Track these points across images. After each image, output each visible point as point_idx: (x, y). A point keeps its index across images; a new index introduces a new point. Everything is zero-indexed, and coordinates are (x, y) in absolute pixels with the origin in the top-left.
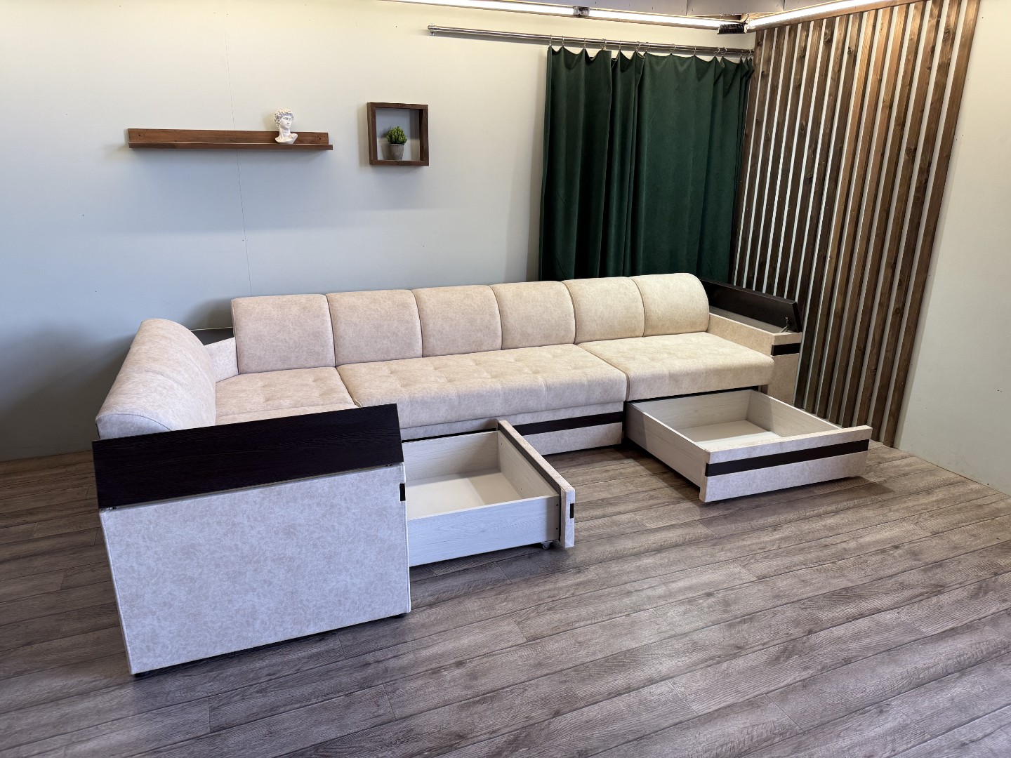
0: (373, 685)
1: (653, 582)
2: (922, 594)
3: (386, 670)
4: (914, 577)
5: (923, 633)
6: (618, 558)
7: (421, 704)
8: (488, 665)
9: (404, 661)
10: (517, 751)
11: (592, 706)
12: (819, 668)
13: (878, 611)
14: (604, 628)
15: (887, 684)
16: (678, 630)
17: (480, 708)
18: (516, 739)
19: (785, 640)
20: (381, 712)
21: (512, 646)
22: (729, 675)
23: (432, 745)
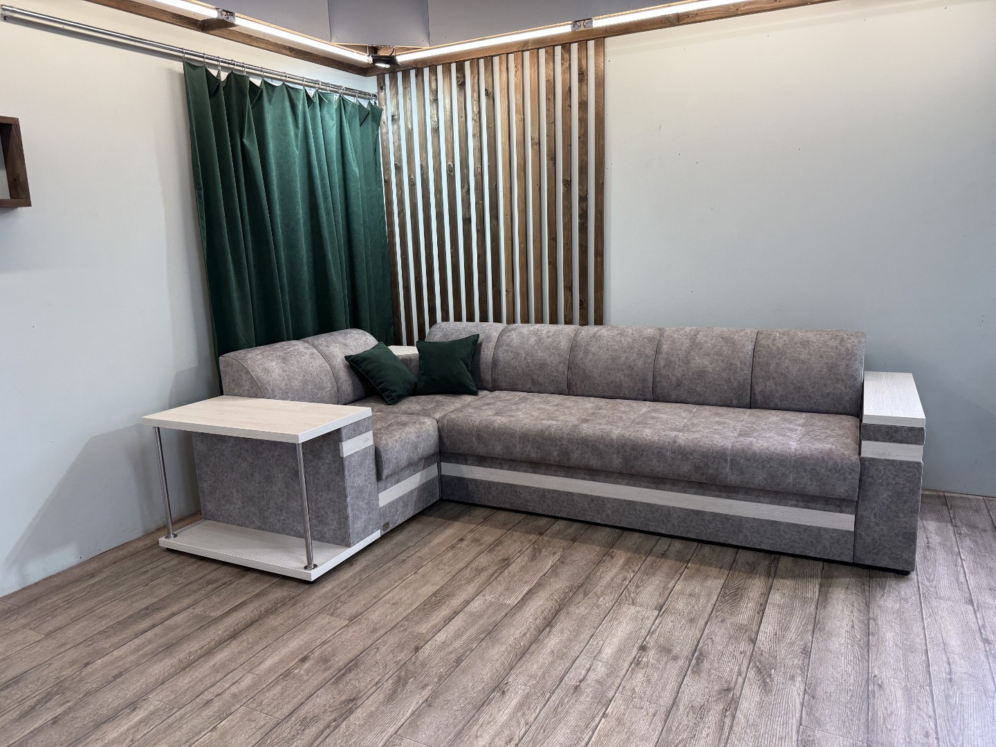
0: (611, 698)
7: (667, 688)
9: (600, 670)
10: (771, 675)
11: (762, 625)
17: (706, 665)
18: (759, 670)
20: (651, 711)
21: (656, 619)
23: (721, 707)
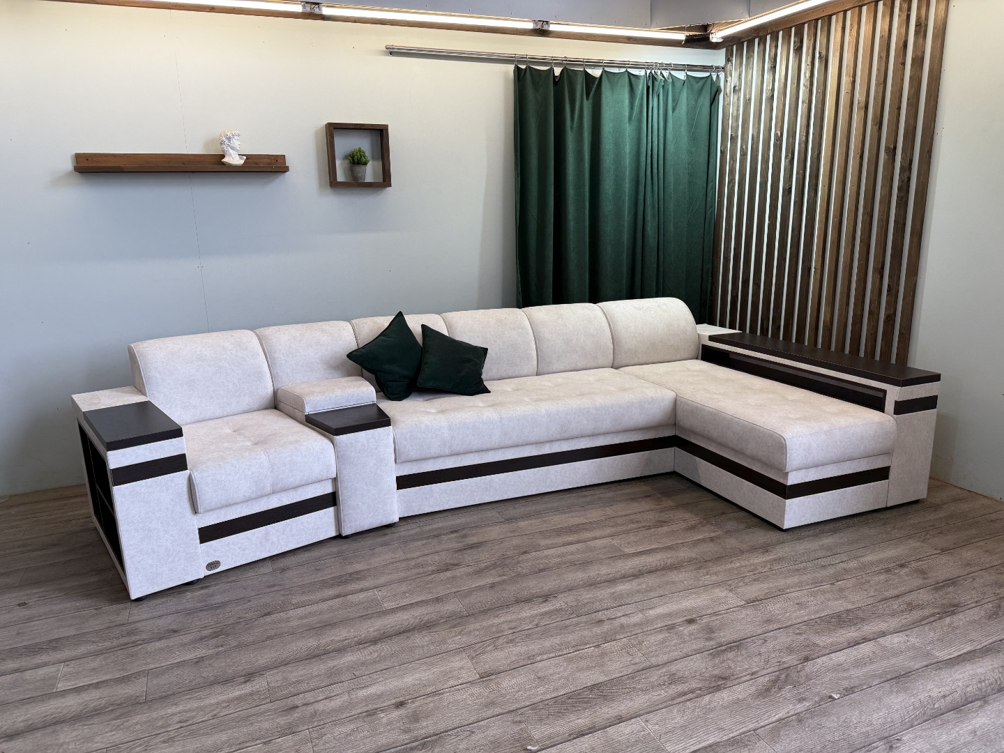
1: (628, 609)
2: (933, 615)
3: (314, 714)
4: (924, 596)
5: (937, 657)
6: (591, 585)
8: (432, 705)
12: (817, 699)
13: (883, 634)
14: (570, 660)
15: (897, 716)
16: (654, 661)
19: (777, 669)
22: (711, 710)
